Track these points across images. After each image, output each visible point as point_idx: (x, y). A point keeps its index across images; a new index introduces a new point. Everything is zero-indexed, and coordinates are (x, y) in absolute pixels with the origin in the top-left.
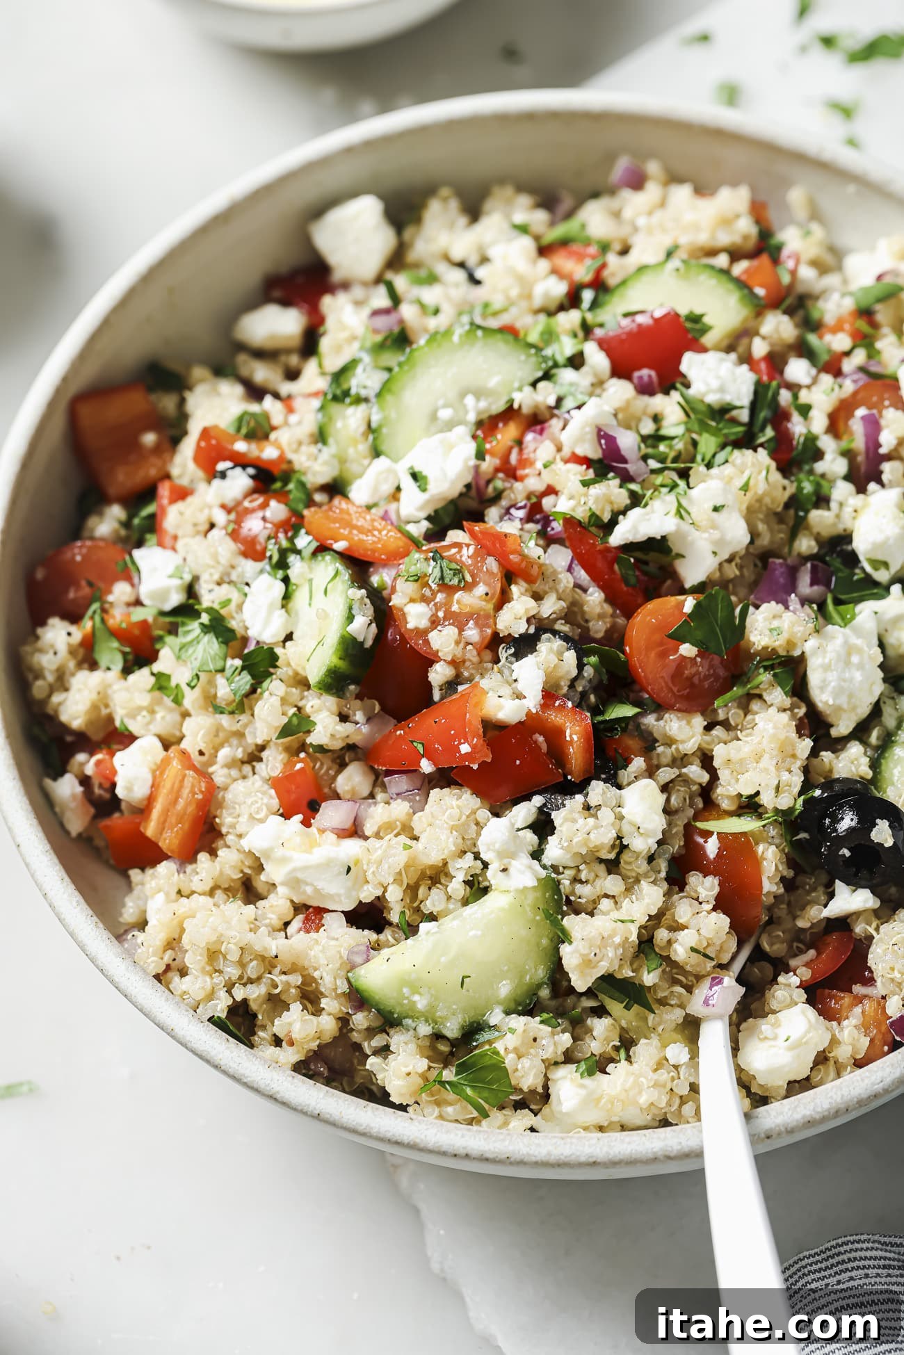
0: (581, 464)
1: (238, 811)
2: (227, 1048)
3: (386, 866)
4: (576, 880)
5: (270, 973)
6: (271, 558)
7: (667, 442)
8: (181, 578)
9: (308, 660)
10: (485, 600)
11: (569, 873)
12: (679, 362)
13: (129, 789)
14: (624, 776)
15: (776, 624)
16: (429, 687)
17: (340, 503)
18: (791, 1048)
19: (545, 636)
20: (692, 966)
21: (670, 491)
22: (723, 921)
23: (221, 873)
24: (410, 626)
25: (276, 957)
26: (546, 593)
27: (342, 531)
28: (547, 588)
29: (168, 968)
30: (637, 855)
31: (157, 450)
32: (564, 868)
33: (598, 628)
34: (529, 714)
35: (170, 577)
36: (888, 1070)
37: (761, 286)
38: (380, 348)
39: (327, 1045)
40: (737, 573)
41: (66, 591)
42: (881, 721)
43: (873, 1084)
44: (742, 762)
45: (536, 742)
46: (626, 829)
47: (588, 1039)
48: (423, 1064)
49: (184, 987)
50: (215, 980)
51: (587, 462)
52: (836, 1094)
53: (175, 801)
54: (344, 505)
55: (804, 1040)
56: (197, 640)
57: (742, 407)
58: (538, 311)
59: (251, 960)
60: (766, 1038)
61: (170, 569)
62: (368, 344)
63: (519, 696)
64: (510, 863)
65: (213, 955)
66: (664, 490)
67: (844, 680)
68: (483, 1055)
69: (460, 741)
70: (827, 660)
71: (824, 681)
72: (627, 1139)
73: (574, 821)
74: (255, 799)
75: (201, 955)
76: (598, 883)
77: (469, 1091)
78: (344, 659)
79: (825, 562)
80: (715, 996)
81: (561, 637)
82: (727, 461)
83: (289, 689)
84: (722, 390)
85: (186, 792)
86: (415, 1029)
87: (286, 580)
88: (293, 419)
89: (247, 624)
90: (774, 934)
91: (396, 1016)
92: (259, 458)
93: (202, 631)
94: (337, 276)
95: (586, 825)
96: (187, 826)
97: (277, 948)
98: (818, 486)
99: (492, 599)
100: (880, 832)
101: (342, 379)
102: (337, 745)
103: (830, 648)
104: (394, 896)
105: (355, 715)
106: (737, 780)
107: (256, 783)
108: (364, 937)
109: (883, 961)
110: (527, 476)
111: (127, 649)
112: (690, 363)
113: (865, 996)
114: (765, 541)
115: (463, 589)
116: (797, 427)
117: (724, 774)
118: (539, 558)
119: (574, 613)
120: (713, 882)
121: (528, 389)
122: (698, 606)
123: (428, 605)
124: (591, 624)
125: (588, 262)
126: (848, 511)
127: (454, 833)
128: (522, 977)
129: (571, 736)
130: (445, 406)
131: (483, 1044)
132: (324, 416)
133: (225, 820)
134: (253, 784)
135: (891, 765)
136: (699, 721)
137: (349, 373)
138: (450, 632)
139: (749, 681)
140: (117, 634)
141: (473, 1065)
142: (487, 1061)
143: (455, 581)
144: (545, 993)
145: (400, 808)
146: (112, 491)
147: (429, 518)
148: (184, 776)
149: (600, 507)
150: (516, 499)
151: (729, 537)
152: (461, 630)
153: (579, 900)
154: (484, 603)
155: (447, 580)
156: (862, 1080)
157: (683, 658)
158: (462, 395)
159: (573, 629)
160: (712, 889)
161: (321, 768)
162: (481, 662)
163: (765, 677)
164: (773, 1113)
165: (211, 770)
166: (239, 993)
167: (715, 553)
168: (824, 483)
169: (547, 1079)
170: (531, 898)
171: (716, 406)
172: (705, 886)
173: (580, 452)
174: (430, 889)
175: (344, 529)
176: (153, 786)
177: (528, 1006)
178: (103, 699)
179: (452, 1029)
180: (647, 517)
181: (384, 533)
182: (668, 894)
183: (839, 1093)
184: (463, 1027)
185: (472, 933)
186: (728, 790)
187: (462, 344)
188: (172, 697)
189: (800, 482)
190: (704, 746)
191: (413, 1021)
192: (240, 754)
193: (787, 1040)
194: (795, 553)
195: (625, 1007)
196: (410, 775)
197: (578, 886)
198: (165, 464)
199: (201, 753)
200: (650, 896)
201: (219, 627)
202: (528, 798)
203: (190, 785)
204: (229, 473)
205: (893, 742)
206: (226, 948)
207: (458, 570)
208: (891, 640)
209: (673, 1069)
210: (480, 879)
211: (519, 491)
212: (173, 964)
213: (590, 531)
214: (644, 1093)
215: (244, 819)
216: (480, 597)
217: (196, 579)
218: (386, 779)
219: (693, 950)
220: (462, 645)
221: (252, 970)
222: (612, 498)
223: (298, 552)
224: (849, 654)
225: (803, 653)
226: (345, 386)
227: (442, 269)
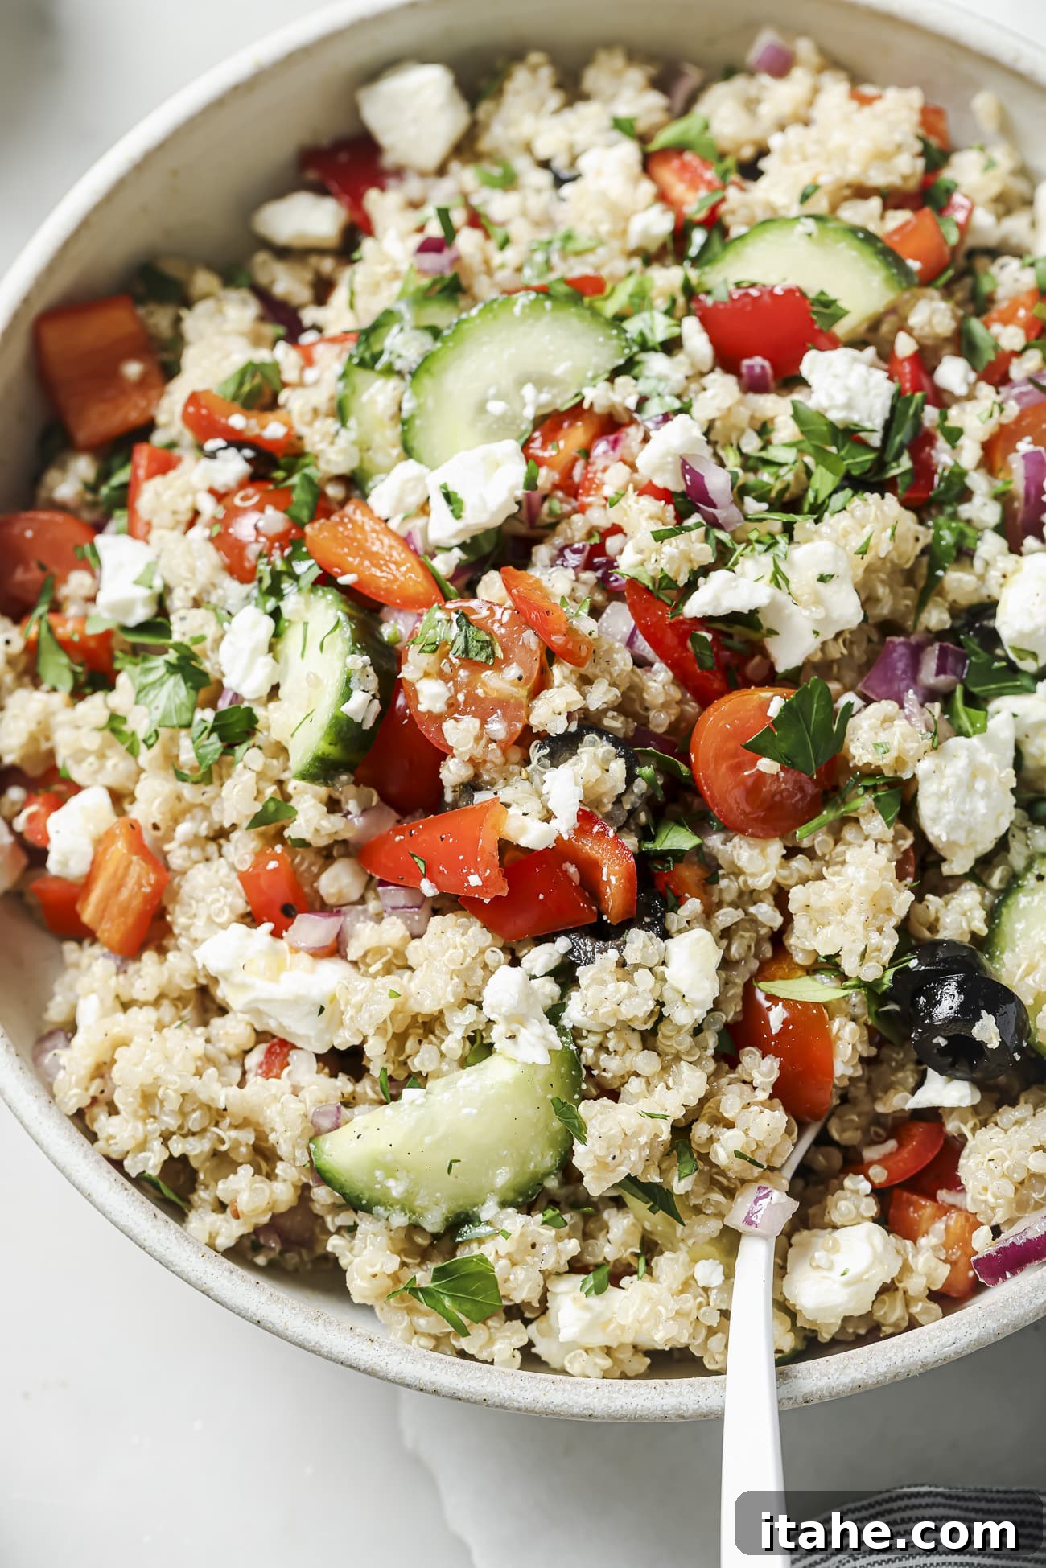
0: (660, 499)
1: (193, 911)
2: (154, 1227)
3: (366, 1016)
4: (602, 1047)
5: (217, 1125)
6: (261, 580)
7: (773, 469)
8: (151, 587)
9: (292, 735)
10: (517, 686)
11: (594, 1040)
12: (799, 361)
13: (64, 864)
14: (674, 920)
15: (882, 737)
16: (440, 787)
17: (354, 512)
18: (848, 1284)
19: (590, 737)
20: (734, 1172)
21: (766, 550)
22: (778, 1118)
23: (170, 981)
24: (422, 708)
25: (225, 1110)
26: (597, 677)
27: (350, 559)
28: (598, 671)
29: (94, 1100)
30: (679, 1029)
31: (143, 383)
32: (589, 1031)
33: (660, 721)
34: (559, 839)
35: (136, 583)
36: (964, 1329)
37: (915, 258)
38: (425, 297)
39: (282, 1215)
40: (845, 652)
41: (12, 572)
42: (1006, 858)
43: (943, 1346)
44: (823, 910)
45: (566, 873)
46: (668, 996)
47: (601, 1240)
48: (392, 1263)
49: (111, 1131)
50: (149, 1127)
51: (665, 495)
52: (895, 1355)
53: (118, 889)
54: (358, 517)
55: (865, 1277)
56: (160, 683)
57: (873, 431)
58: (632, 254)
59: (194, 1110)
60: (818, 1267)
61: (139, 569)
62: (412, 288)
63: (548, 816)
64: (519, 1030)
65: (148, 1098)
66: (759, 547)
67: (963, 813)
68: (468, 1261)
69: (469, 869)
70: (943, 788)
71: (937, 813)
72: (633, 1391)
73: (604, 983)
74: (216, 896)
75: (133, 1096)
76: (629, 1056)
77: (447, 1302)
78: (335, 745)
79: (959, 644)
80: (759, 1214)
81: (608, 739)
82: (844, 509)
83: (270, 760)
84: (849, 406)
85: (131, 882)
86: (387, 1219)
87: (276, 614)
88: (310, 375)
89: (225, 669)
90: (848, 1118)
91: (364, 1202)
92: (259, 437)
93: (168, 671)
94: (389, 160)
95: (617, 991)
96: (130, 920)
97: (227, 1099)
98: (962, 535)
99: (526, 684)
100: (984, 1028)
101: (372, 339)
102: (322, 842)
103: (949, 771)
104: (375, 1050)
105: (347, 803)
106: (816, 934)
107: (220, 867)
108: (336, 1088)
109: (976, 1179)
110: (590, 505)
111: (79, 669)
112: (813, 364)
113: (953, 1206)
114: (884, 610)
115: (491, 668)
116: (942, 456)
117: (800, 923)
118: (590, 634)
119: (632, 700)
120: (772, 1065)
121: (603, 385)
122: (787, 708)
123: (447, 683)
124: (652, 714)
125: (703, 193)
126: (994, 574)
127: (456, 979)
128: (525, 1162)
129: (608, 876)
130: (498, 397)
131: (468, 1242)
132: (345, 387)
133: (178, 918)
134: (217, 871)
135: (1014, 916)
136: (776, 848)
137: (382, 331)
138: (470, 723)
139: (844, 802)
140: (65, 646)
141: (455, 1271)
142: (472, 1268)
143: (482, 657)
144: (552, 1183)
145: (393, 930)
146: (82, 436)
147: (462, 546)
148: (130, 863)
149: (675, 568)
150: (573, 537)
151: (835, 615)
152: (484, 722)
153: (604, 1074)
154: (515, 690)
155: (472, 655)
156: (930, 1340)
157: (761, 775)
158: (521, 383)
159: (627, 723)
160: (769, 1074)
161: (301, 863)
162: (506, 763)
163: (863, 802)
164: (816, 1374)
165: (167, 847)
166: (177, 1147)
167: (816, 633)
168: (969, 531)
169: (546, 1290)
170: (541, 1076)
171: (840, 426)
172: (762, 1069)
173: (659, 482)
174: (420, 1042)
175: (354, 557)
176: (93, 863)
177: (529, 1198)
178: (44, 730)
179: (433, 1222)
180: (734, 584)
181: (403, 569)
182: (713, 1077)
183: (900, 1355)
184: (447, 1219)
185: (466, 1111)
186: (803, 943)
187: (524, 316)
188: (126, 746)
189: (938, 528)
190: (780, 880)
191: (386, 1209)
192: (203, 830)
193: (844, 1274)
194: (920, 628)
195: (649, 1209)
196: (408, 890)
197: (603, 1056)
198: (149, 405)
199: (156, 827)
200: (691, 1082)
201: (188, 668)
202: (550, 938)
203: (136, 875)
204: (221, 454)
205: (1019, 886)
206: (164, 1093)
207: (487, 641)
208: (1032, 749)
209: (702, 1292)
210: (484, 1034)
211: (577, 528)
212: (101, 1097)
213: (659, 599)
214: (661, 1327)
215: (200, 922)
216: (512, 683)
217: (167, 590)
218: (380, 889)
219: (738, 1154)
220: (483, 742)
221: (195, 1120)
222: (692, 555)
223: (296, 578)
224: (973, 776)
225: (914, 775)
226: (376, 348)
227: (522, 165)
